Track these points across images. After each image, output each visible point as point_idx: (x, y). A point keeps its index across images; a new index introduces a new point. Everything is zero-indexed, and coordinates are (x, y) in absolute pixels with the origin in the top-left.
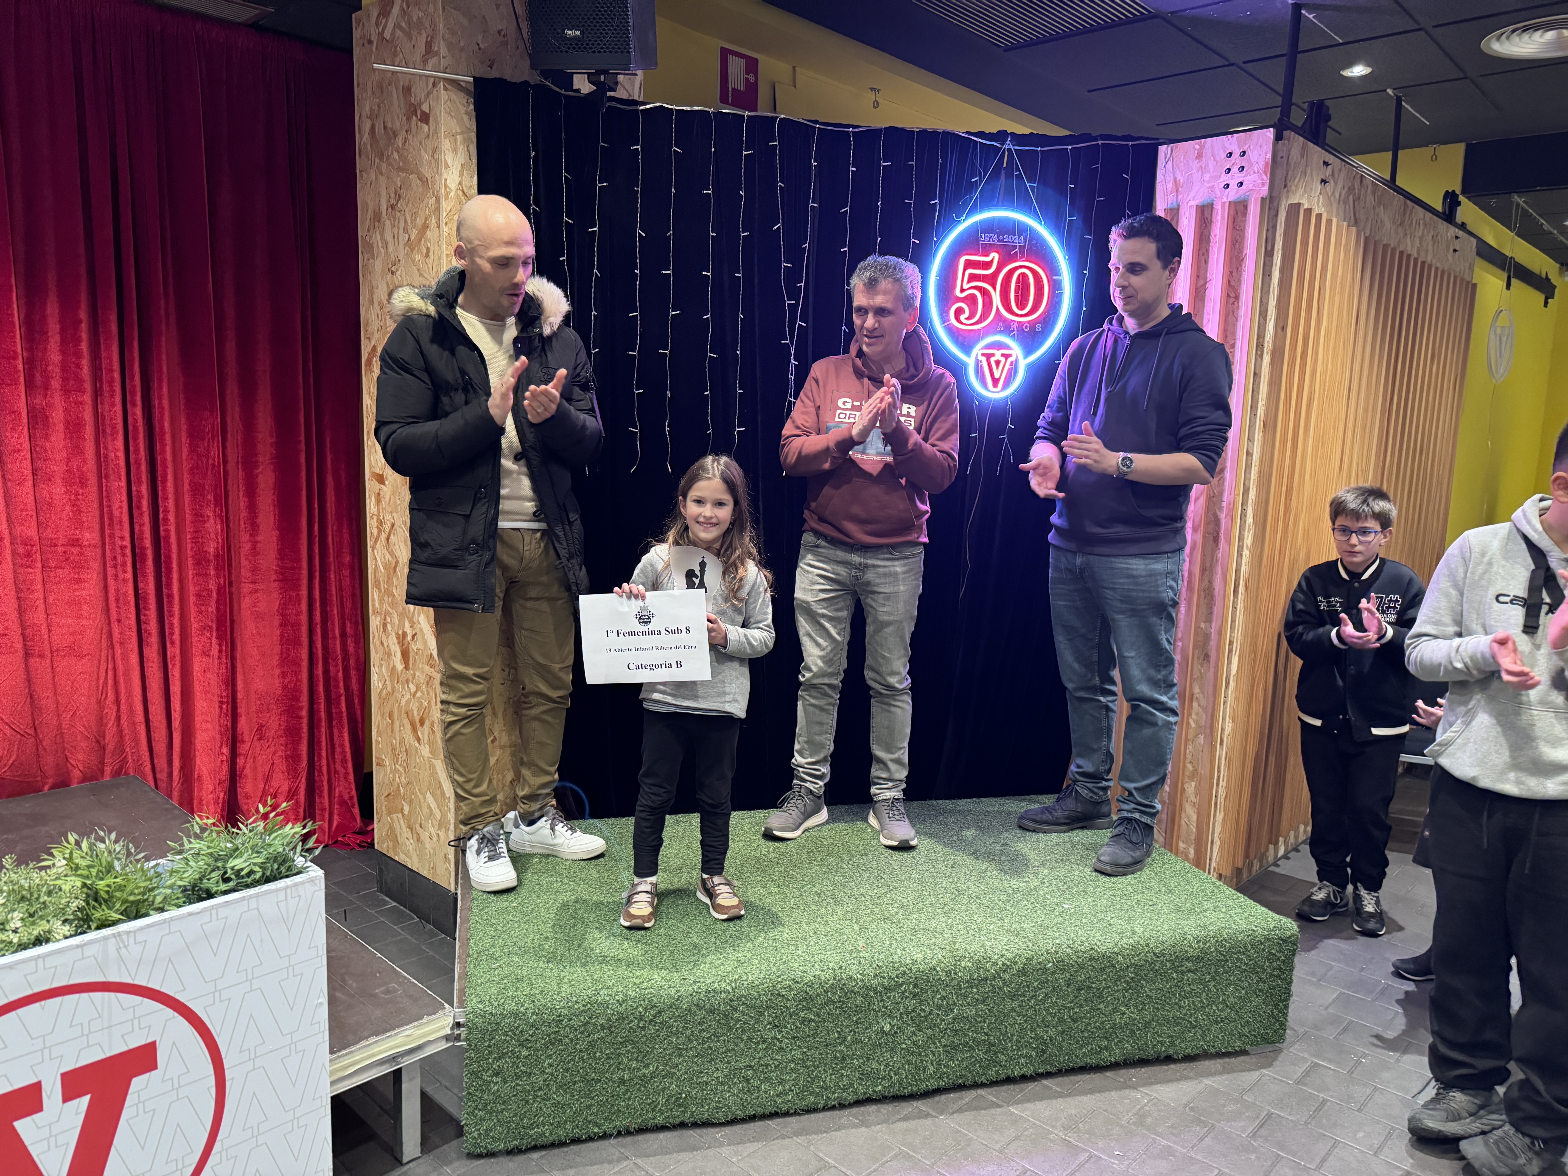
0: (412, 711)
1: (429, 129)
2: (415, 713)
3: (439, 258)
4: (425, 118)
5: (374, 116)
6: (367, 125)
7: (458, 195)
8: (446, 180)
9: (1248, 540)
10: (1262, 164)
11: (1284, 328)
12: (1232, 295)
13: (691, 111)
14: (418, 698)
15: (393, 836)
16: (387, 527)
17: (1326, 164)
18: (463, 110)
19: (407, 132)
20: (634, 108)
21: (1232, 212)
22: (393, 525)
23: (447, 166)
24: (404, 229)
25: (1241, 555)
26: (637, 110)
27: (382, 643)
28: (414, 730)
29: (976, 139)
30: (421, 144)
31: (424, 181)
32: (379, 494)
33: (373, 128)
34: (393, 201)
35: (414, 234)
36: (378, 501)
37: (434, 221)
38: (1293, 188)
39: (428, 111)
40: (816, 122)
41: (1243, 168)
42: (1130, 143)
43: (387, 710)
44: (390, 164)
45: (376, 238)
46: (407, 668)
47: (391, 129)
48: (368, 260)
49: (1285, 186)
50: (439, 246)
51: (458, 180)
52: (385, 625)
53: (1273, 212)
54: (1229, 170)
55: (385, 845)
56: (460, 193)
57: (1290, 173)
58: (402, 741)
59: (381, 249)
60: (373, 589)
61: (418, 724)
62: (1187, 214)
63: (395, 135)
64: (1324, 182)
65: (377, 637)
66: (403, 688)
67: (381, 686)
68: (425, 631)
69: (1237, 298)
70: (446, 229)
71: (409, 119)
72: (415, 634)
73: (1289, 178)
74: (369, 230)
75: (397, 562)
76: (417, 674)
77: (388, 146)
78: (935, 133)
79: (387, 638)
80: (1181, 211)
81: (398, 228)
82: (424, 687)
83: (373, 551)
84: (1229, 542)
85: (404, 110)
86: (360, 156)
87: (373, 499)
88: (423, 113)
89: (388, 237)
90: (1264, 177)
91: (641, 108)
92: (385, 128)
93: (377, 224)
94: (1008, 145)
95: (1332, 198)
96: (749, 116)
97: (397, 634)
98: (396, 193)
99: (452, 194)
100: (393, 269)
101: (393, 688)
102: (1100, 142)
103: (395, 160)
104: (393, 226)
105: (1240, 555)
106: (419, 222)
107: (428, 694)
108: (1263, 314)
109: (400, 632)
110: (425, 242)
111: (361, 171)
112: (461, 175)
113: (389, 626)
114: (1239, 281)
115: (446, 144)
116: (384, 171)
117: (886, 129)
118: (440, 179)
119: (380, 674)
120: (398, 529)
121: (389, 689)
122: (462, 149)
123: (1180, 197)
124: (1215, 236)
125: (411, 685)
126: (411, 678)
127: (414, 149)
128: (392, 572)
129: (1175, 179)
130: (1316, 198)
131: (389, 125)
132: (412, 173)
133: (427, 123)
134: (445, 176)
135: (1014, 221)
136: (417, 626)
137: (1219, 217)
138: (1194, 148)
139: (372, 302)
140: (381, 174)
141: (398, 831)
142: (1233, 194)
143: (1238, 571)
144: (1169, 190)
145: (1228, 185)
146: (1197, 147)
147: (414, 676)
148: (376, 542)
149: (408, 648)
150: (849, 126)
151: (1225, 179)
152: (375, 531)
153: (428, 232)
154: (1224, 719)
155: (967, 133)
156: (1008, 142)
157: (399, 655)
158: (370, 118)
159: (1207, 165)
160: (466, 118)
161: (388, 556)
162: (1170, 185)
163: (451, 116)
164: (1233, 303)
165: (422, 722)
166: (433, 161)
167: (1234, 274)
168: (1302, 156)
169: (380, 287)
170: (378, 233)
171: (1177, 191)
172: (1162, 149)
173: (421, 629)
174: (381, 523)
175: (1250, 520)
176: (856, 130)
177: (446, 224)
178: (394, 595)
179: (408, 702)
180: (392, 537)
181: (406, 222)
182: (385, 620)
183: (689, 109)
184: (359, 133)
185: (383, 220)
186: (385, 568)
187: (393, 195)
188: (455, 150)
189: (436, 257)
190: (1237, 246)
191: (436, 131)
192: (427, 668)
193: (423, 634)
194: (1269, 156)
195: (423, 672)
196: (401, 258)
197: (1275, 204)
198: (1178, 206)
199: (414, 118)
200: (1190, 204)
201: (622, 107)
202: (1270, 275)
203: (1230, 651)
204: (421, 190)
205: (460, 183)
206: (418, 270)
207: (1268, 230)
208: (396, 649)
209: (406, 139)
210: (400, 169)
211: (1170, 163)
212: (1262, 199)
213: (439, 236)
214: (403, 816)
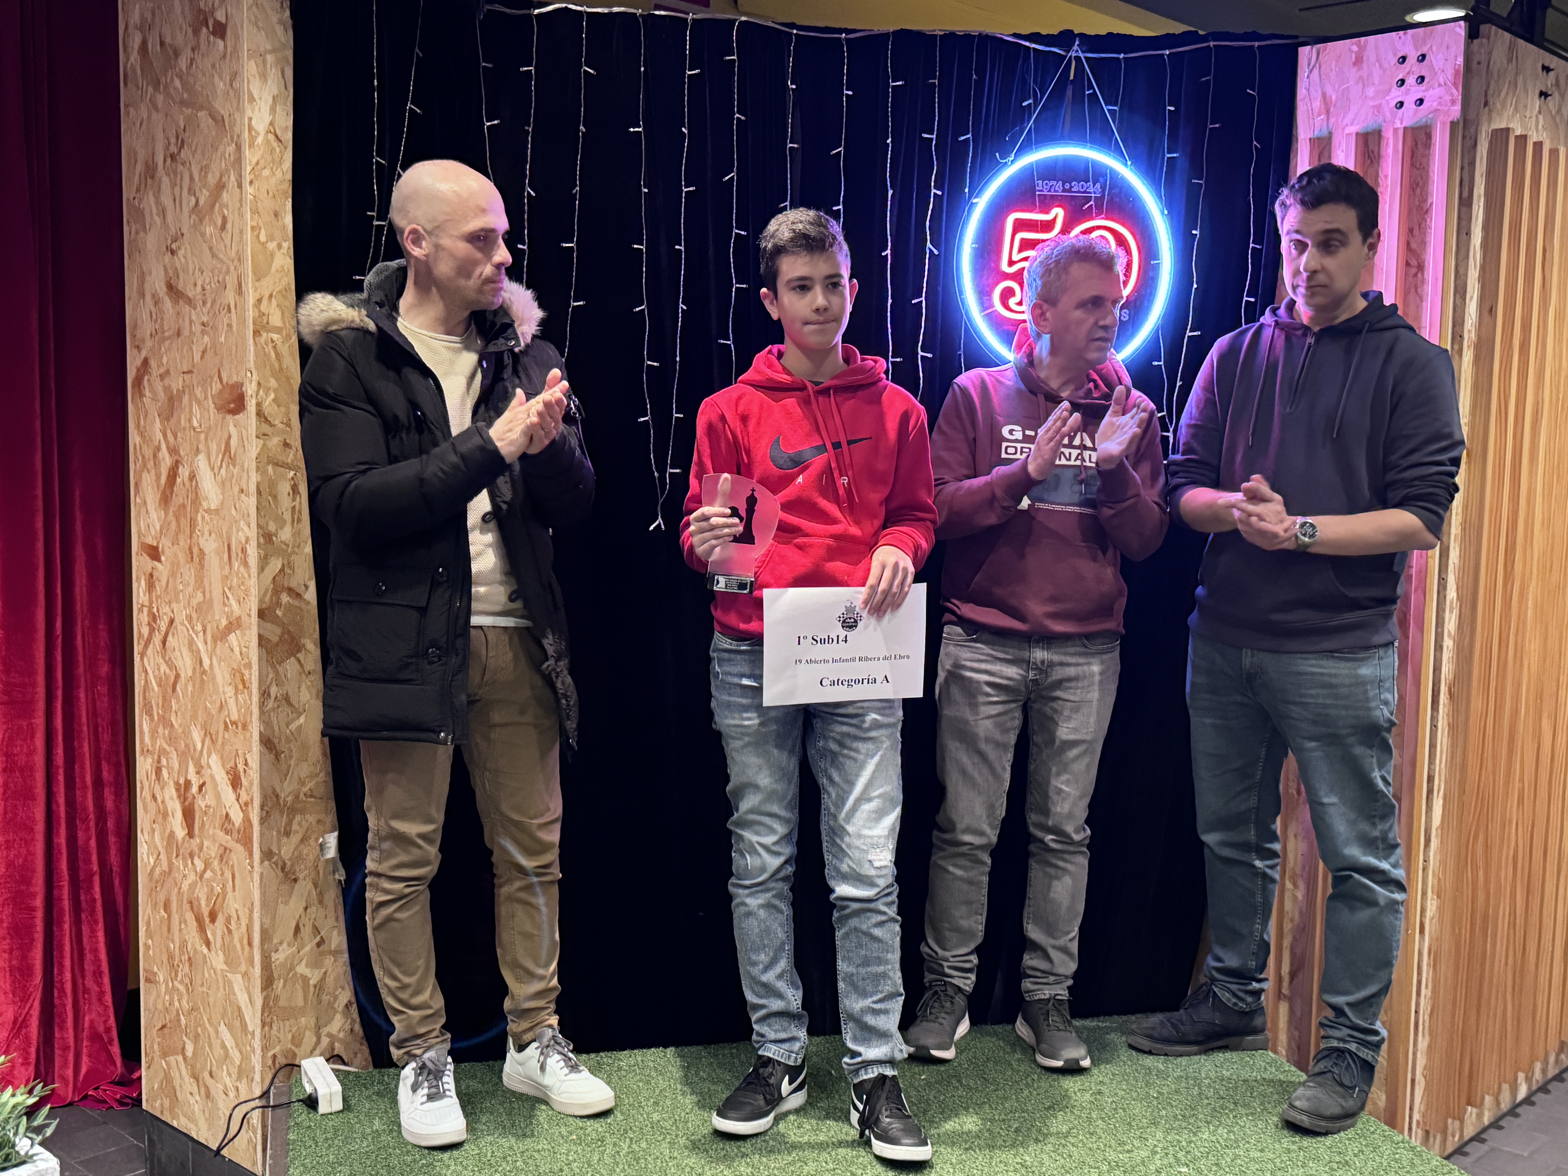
0: (198, 899)
1: (225, 47)
2: (203, 903)
3: (241, 232)
4: (220, 31)
5: (145, 27)
6: (136, 41)
7: (268, 142)
8: (250, 119)
9: (1451, 624)
10: (1450, 73)
11: (1492, 311)
12: (1414, 262)
13: (611, 14)
14: (208, 881)
15: (170, 1090)
16: (163, 625)
17: (1546, 69)
18: (275, 18)
19: (193, 50)
20: (526, 12)
21: (1409, 142)
22: (172, 621)
23: (252, 99)
24: (189, 190)
25: (1441, 647)
26: (530, 16)
27: (154, 797)
28: (202, 929)
29: (1027, 44)
30: (213, 66)
31: (219, 121)
32: (151, 575)
33: (144, 43)
34: (173, 149)
35: (204, 196)
36: (151, 586)
37: (233, 178)
38: (1498, 106)
39: (224, 21)
40: (792, 25)
41: (1422, 79)
42: (1256, 44)
43: (162, 897)
44: (168, 96)
45: (149, 203)
46: (191, 834)
47: (171, 45)
48: (137, 233)
49: (1486, 104)
50: (241, 215)
51: (268, 119)
52: (158, 771)
53: (1469, 143)
54: (1402, 82)
55: (158, 1104)
56: (271, 137)
57: (1493, 85)
58: (184, 944)
59: (156, 218)
60: (141, 716)
61: (207, 920)
62: (1344, 145)
63: (177, 54)
64: (1544, 94)
65: (146, 788)
66: (186, 866)
67: (152, 861)
68: (218, 778)
69: (1421, 267)
70: (250, 190)
71: (196, 32)
72: (204, 784)
73: (1491, 91)
74: (138, 190)
75: (177, 676)
76: (206, 843)
77: (167, 70)
78: (968, 37)
79: (162, 789)
80: (1335, 142)
81: (181, 188)
82: (216, 863)
83: (142, 659)
84: (1421, 628)
85: (189, 18)
86: (126, 84)
87: (143, 583)
88: (218, 24)
89: (166, 200)
90: (1454, 91)
91: (537, 11)
92: (162, 43)
93: (149, 181)
94: (1076, 51)
95: (1558, 119)
96: (693, 19)
97: (177, 784)
98: (177, 138)
99: (260, 140)
100: (174, 246)
101: (170, 864)
102: (1212, 44)
103: (176, 89)
104: (173, 186)
105: (1439, 647)
106: (212, 179)
107: (222, 874)
108: (1461, 291)
109: (182, 781)
110: (221, 209)
111: (126, 106)
112: (273, 110)
113: (165, 772)
114: (1424, 243)
115: (250, 68)
116: (160, 105)
117: (895, 33)
118: (242, 118)
119: (151, 845)
120: (179, 627)
121: (165, 866)
122: (273, 74)
123: (1332, 120)
124: (1386, 176)
125: (197, 861)
126: (196, 850)
127: (204, 74)
128: (170, 690)
129: (1324, 96)
130: (1534, 119)
131: (168, 40)
132: (202, 108)
133: (223, 37)
134: (249, 113)
135: (1086, 161)
136: (206, 772)
137: (1390, 150)
138: (1351, 51)
139: (142, 295)
140: (156, 109)
141: (177, 1083)
142: (1409, 117)
143: (1437, 670)
144: (1316, 111)
145: (1401, 104)
146: (1355, 48)
147: (201, 849)
148: (146, 646)
149: (192, 805)
150: (840, 31)
151: (1396, 95)
152: (145, 631)
153: (225, 194)
154: (1424, 894)
155: (1015, 35)
156: (1075, 47)
157: (179, 815)
158: (141, 29)
159: (1370, 75)
160: (279, 30)
161: (164, 667)
162: (1317, 104)
163: (258, 27)
164: (1416, 275)
165: (213, 917)
166: (232, 94)
167: (1416, 232)
168: (1510, 60)
169: (154, 272)
170: (151, 194)
171: (1328, 112)
172: (1304, 52)
173: (212, 777)
174: (154, 618)
175: (1452, 593)
176: (851, 36)
177: (251, 182)
178: (172, 725)
179: (193, 886)
180: (170, 638)
181: (192, 178)
182: (159, 761)
183: (606, 11)
184: (125, 51)
185: (158, 175)
186: (159, 685)
187: (173, 140)
188: (264, 76)
189: (236, 231)
190: (1418, 191)
191: (236, 50)
192: (221, 834)
193: (215, 785)
194: (1460, 60)
195: (214, 841)
196: (185, 231)
197: (1472, 130)
198: (1330, 133)
199: (204, 30)
200: (1347, 131)
201: (508, 11)
202: (1468, 234)
203: (1430, 792)
204: (214, 133)
205: (271, 124)
206: (211, 249)
207: (1462, 168)
208: (175, 807)
209: (192, 60)
210: (183, 103)
211: (1316, 72)
212: (1452, 123)
213: (241, 200)
214: (185, 1059)
